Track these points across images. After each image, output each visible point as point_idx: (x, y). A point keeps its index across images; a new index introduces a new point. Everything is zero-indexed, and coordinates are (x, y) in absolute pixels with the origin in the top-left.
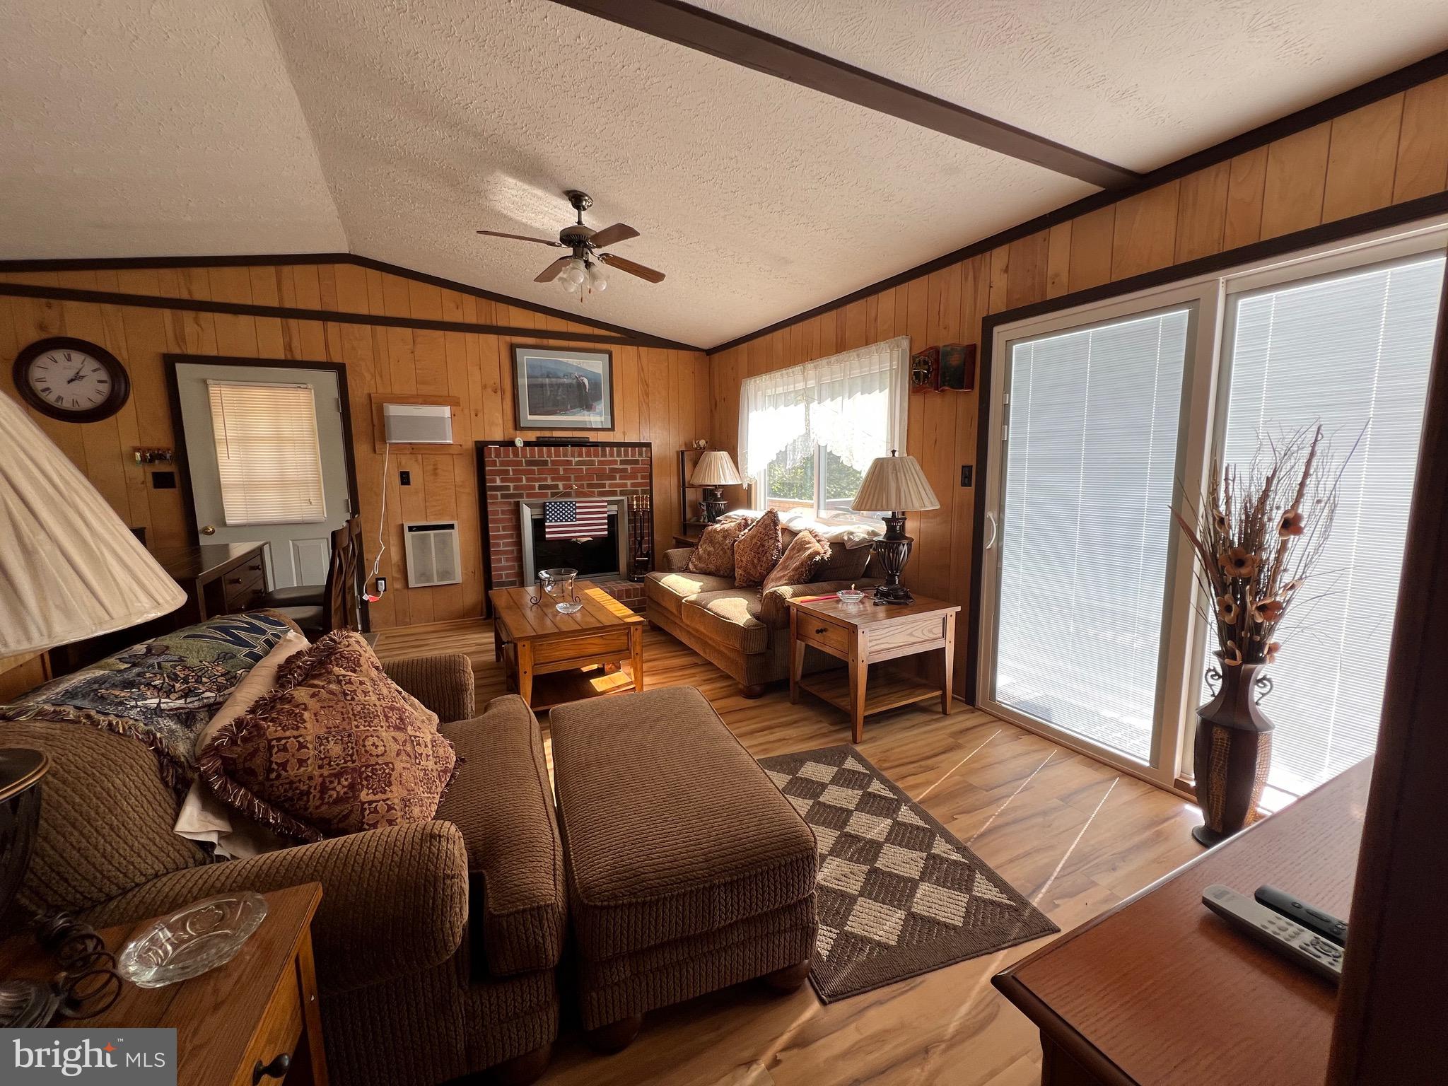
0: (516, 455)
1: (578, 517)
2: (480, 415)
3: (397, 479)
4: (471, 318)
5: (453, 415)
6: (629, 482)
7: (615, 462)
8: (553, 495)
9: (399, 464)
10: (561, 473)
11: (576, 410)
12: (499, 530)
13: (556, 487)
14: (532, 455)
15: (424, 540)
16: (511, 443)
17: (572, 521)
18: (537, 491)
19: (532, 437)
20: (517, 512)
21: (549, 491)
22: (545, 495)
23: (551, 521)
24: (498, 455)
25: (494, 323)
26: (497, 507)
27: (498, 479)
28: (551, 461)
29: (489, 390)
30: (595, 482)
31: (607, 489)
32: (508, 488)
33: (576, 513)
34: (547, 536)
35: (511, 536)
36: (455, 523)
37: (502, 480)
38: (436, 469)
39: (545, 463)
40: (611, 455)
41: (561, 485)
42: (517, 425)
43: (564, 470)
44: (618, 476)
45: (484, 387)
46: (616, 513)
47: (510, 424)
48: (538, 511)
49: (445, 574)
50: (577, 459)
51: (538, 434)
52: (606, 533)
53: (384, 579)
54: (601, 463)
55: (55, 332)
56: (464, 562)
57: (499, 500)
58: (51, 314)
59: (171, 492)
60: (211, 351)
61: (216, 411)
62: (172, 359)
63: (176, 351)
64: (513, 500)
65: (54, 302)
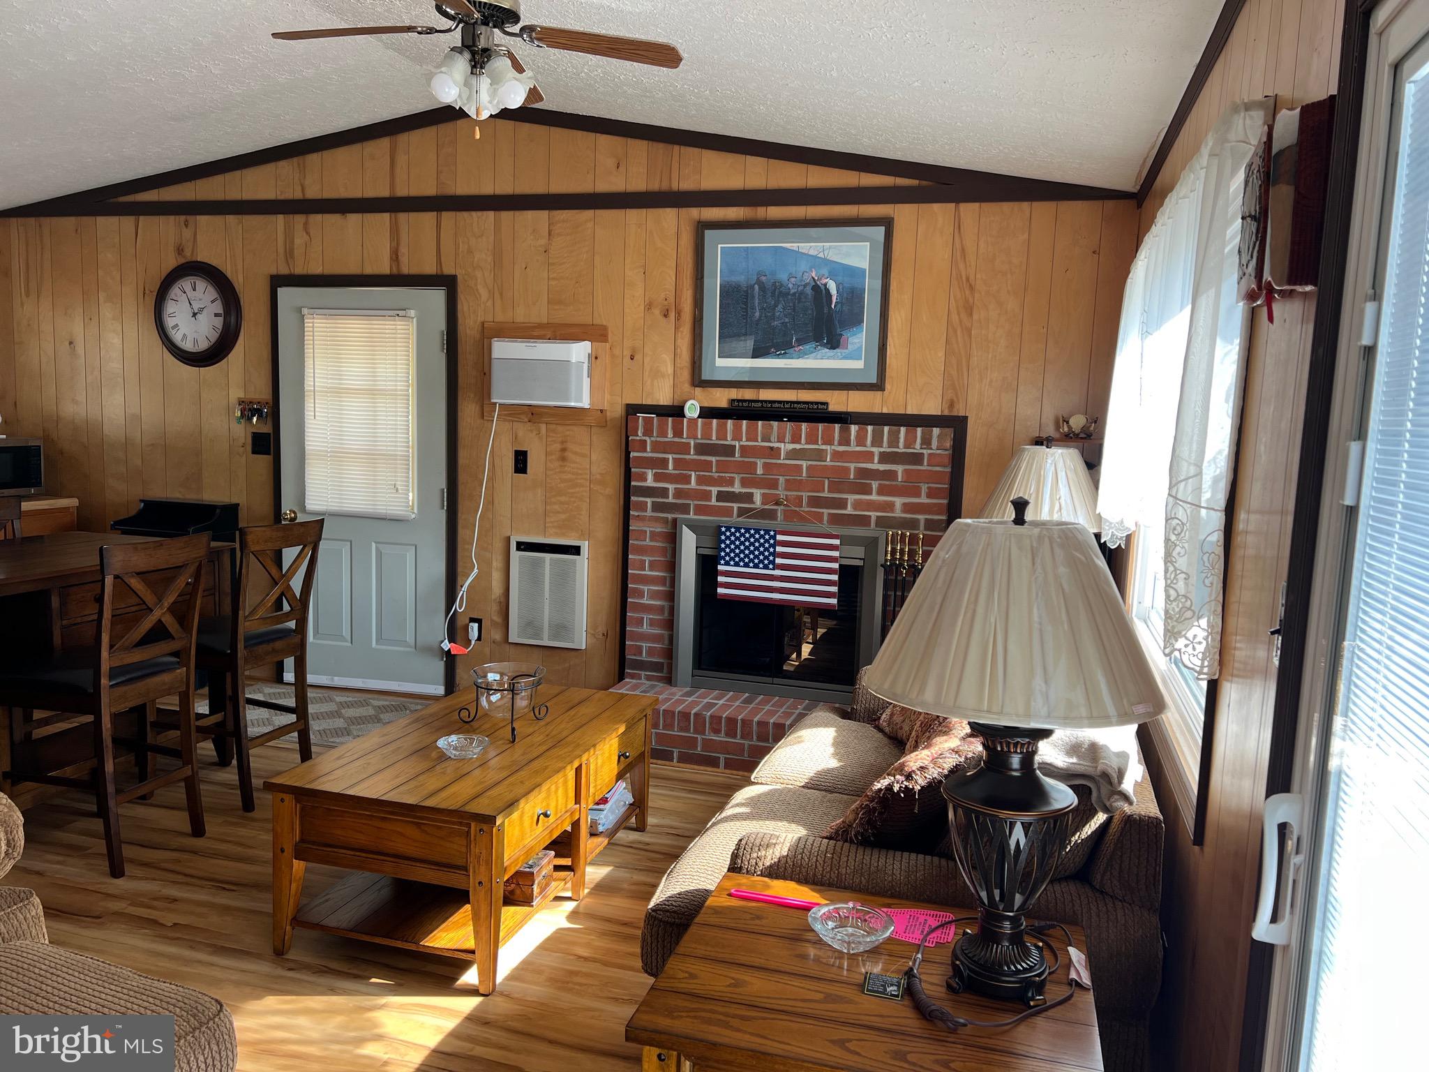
0: (677, 433)
1: (779, 561)
2: (638, 357)
3: (509, 462)
4: (637, 182)
5: (594, 358)
6: (898, 501)
7: (868, 456)
8: (742, 512)
9: (516, 438)
10: (760, 471)
11: (807, 347)
12: (645, 566)
13: (749, 498)
14: (707, 435)
15: (538, 564)
16: (676, 411)
17: (766, 567)
18: (714, 502)
19: (721, 398)
20: (673, 539)
21: (735, 506)
22: (728, 512)
23: (727, 564)
24: (648, 432)
25: (675, 187)
26: (647, 526)
27: (650, 475)
28: (741, 447)
29: (657, 312)
30: (826, 494)
31: (849, 510)
32: (664, 492)
33: (775, 554)
34: (720, 590)
35: (662, 581)
36: (585, 547)
37: (657, 478)
38: (564, 450)
39: (730, 451)
40: (861, 441)
41: (758, 495)
42: (698, 381)
43: (765, 465)
44: (875, 485)
45: (649, 306)
46: (860, 563)
47: (686, 375)
48: (708, 541)
49: (561, 628)
50: (791, 446)
51: (734, 394)
52: (834, 601)
53: (479, 621)
54: (837, 455)
55: (188, 256)
56: (592, 615)
57: (649, 513)
58: (187, 233)
59: (264, 461)
60: (316, 269)
61: (308, 351)
62: (278, 281)
63: (284, 271)
64: (670, 516)
65: (191, 218)
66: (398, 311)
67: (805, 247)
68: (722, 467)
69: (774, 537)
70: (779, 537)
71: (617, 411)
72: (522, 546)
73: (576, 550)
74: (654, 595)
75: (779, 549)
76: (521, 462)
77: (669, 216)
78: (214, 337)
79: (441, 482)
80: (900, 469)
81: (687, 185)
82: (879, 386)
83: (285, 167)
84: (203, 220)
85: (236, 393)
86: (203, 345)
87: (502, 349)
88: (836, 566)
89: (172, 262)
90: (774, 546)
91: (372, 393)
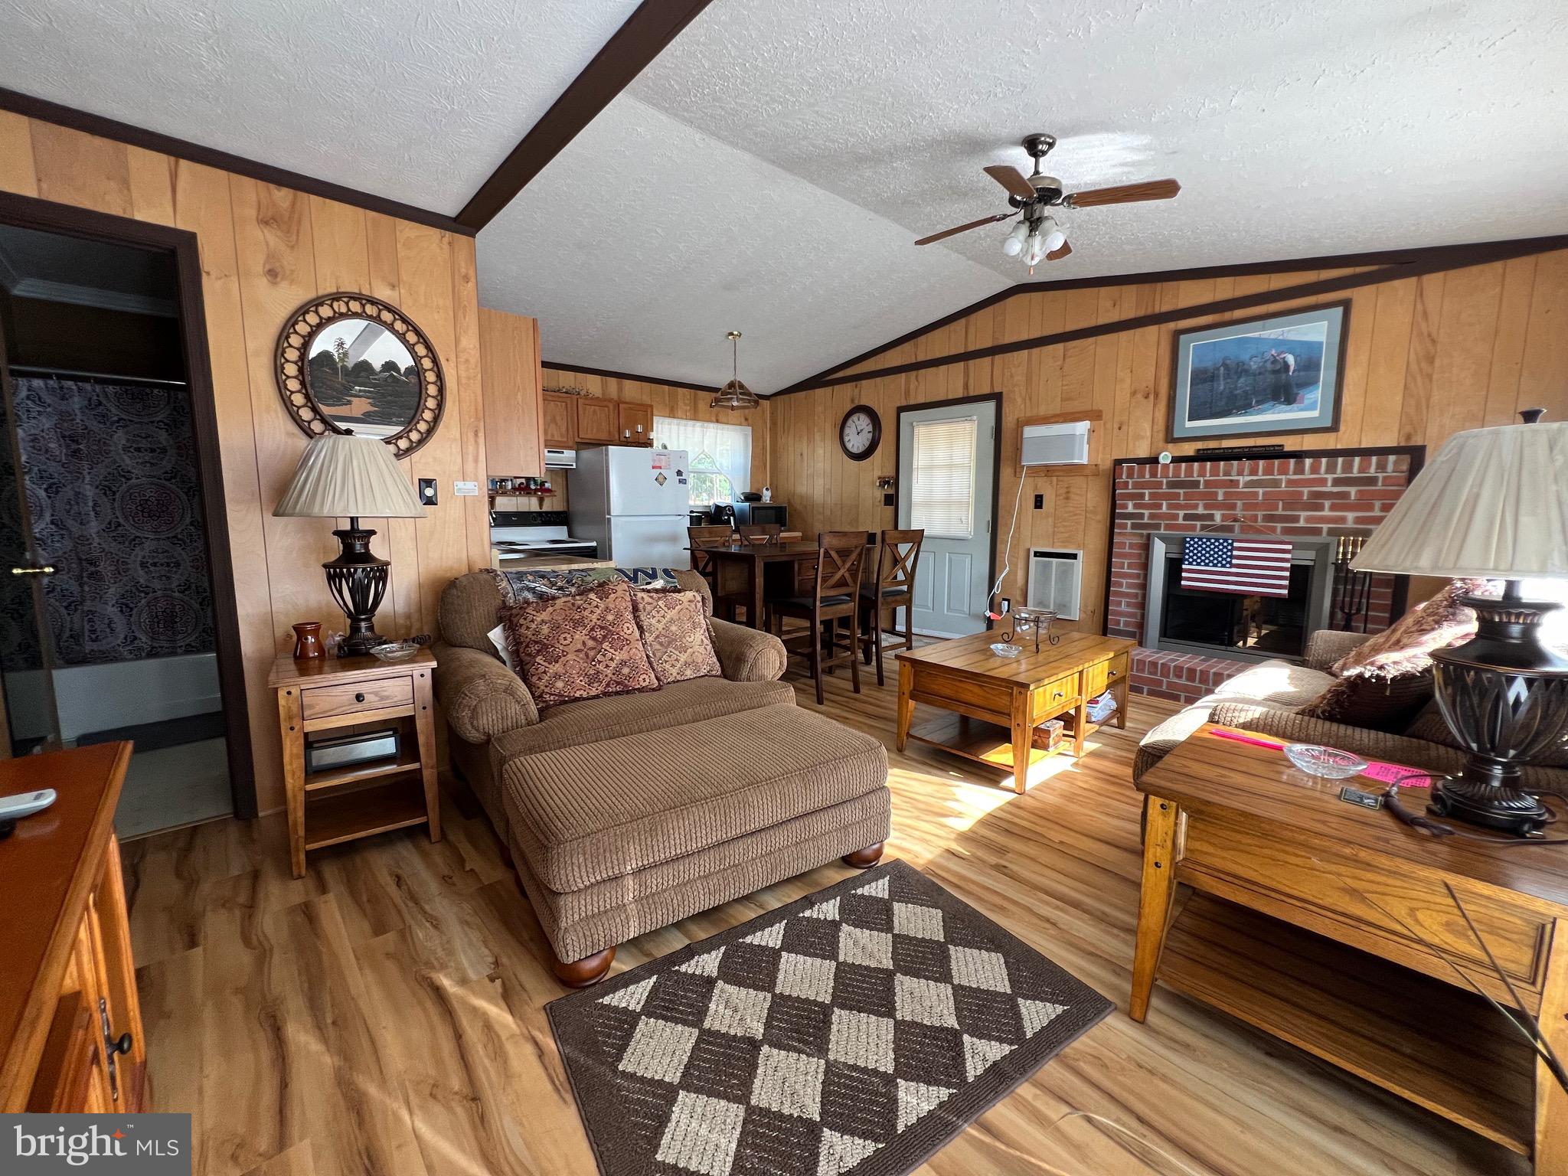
0: (1154, 474)
1: (1235, 561)
2: (1124, 428)
3: (1031, 502)
4: (1129, 312)
5: (1092, 431)
6: (1351, 516)
7: (1323, 482)
8: (1203, 528)
9: (1036, 487)
10: (1220, 497)
11: (1266, 406)
12: (1124, 566)
13: (1211, 517)
14: (1177, 473)
15: (1048, 566)
16: (1154, 460)
17: (1223, 566)
18: (1181, 521)
19: (1189, 449)
20: (1147, 548)
21: (1198, 523)
22: (1193, 528)
23: (1190, 563)
24: (1130, 475)
25: (1157, 310)
26: (1127, 538)
27: (1130, 504)
28: (1205, 481)
29: (1139, 396)
30: (1280, 512)
31: (1302, 524)
32: (1141, 516)
33: (1232, 557)
34: (1183, 583)
35: (1138, 576)
36: (1080, 554)
37: (1136, 506)
38: (1068, 492)
39: (1196, 484)
40: (1315, 469)
41: (1218, 516)
42: (1170, 438)
43: (1225, 494)
44: (1327, 504)
45: (1134, 393)
46: (1311, 563)
47: (1161, 436)
48: (1175, 549)
49: (1063, 606)
50: (1249, 478)
51: (1200, 445)
52: (1285, 592)
53: (1009, 600)
54: (1290, 483)
55: (857, 403)
56: (1084, 598)
57: (1129, 530)
58: (856, 391)
59: (891, 508)
60: (921, 400)
61: (915, 446)
62: (901, 409)
63: (904, 404)
64: (1145, 532)
65: (859, 383)
66: (967, 417)
67: (1266, 334)
68: (1187, 496)
69: (1231, 544)
70: (1235, 544)
71: (1106, 464)
72: (1037, 554)
73: (1074, 556)
74: (1129, 586)
75: (1235, 553)
76: (1039, 502)
77: (1152, 330)
78: (867, 444)
79: (989, 517)
80: (1353, 491)
81: (1166, 308)
82: (1334, 428)
83: (907, 347)
84: (864, 382)
85: (877, 473)
86: (861, 449)
87: (1029, 432)
88: (1288, 565)
89: (849, 407)
90: (1231, 550)
91: (950, 466)
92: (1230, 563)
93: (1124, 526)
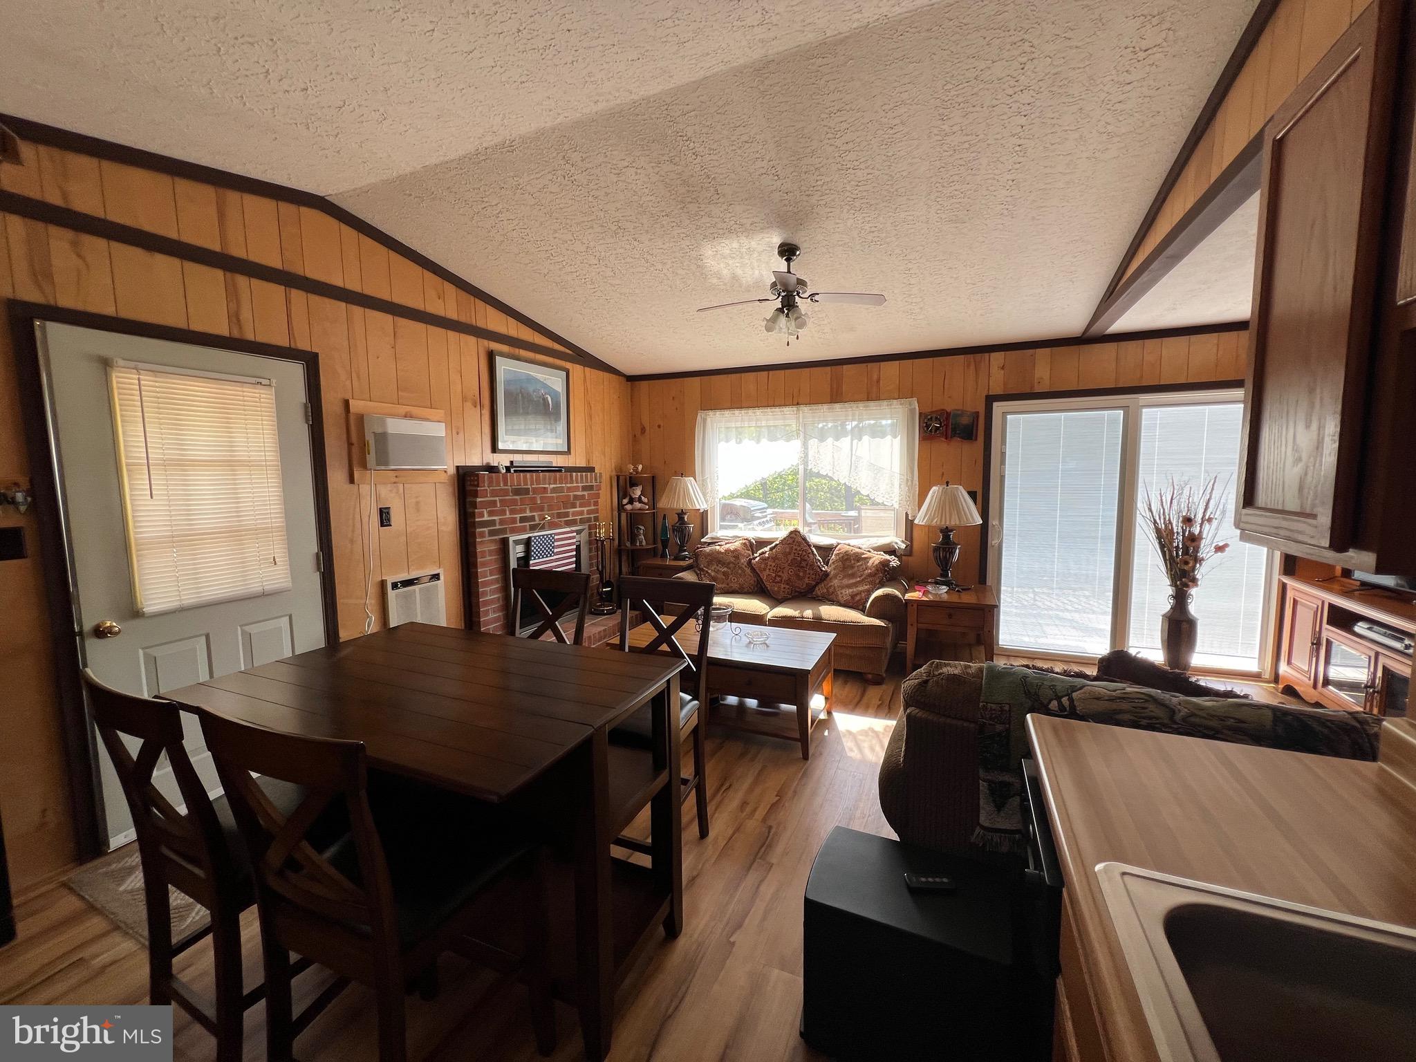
1: (555, 551)
3: (375, 518)
9: (379, 497)
29: (469, 403)
45: (464, 399)
50: (552, 486)
54: (568, 489)
59: (12, 568)
61: (129, 414)
62: (32, 312)
63: (32, 297)
66: (259, 379)
67: (537, 376)
68: (523, 502)
69: (553, 538)
70: (556, 537)
71: (453, 471)
72: (395, 586)
73: (437, 577)
75: (556, 544)
76: (385, 517)
77: (472, 340)
79: (313, 547)
80: (587, 494)
81: (481, 324)
82: (569, 452)
88: (575, 547)
90: (553, 543)
92: (553, 552)
93: (482, 534)
